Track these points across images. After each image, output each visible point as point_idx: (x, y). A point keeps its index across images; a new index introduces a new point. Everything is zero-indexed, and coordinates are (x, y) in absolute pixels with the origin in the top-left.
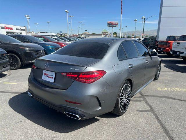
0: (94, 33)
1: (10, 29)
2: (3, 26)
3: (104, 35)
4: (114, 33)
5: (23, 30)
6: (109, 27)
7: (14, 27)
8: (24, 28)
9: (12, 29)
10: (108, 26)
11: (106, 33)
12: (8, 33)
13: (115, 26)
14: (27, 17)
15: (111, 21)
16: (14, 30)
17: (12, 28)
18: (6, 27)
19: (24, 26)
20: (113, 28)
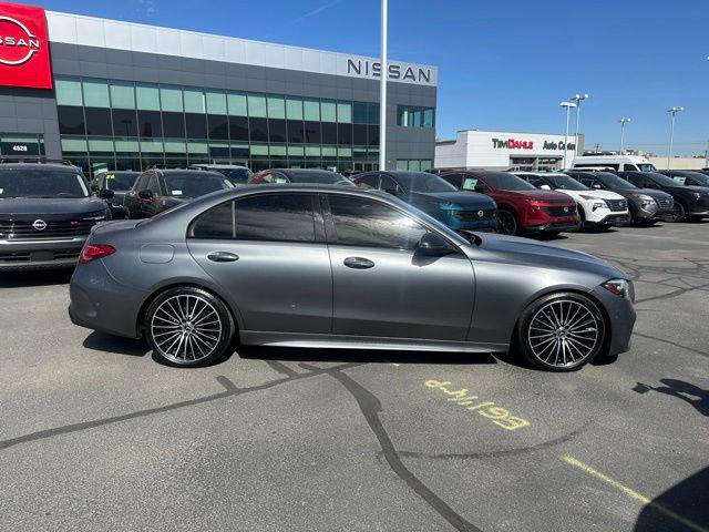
1: (524, 145)
7: (538, 141)
8: (572, 140)
9: (531, 147)
16: (537, 151)
17: (531, 143)
18: (512, 141)
19: (577, 134)
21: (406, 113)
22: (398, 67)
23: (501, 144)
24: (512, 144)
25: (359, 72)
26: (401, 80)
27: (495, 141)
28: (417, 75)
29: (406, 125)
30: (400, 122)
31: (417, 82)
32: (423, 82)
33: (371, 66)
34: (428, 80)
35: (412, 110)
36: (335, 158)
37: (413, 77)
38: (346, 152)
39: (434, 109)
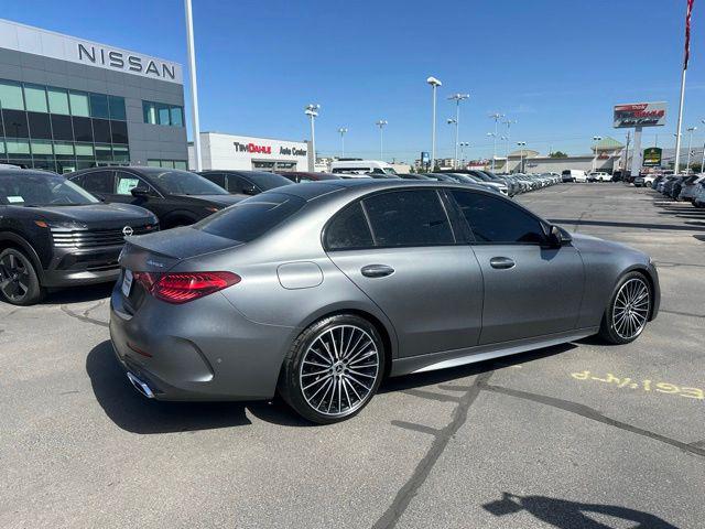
0: (559, 154)
1: (263, 150)
2: (245, 141)
3: (599, 158)
4: (647, 152)
5: (301, 153)
6: (623, 125)
7: (275, 145)
8: (304, 147)
9: (269, 151)
10: (618, 123)
11: (614, 150)
12: (257, 163)
13: (654, 123)
14: (307, 112)
15: (634, 103)
16: (275, 156)
17: (269, 148)
18: (252, 145)
19: (306, 142)
20: (639, 129)
21: (152, 110)
22: (139, 60)
23: (242, 148)
24: (252, 148)
25: (93, 60)
26: (143, 74)
27: (236, 144)
28: (160, 70)
29: (154, 122)
30: (146, 120)
31: (161, 78)
32: (168, 79)
33: (107, 54)
34: (173, 77)
35: (159, 107)
36: (73, 156)
37: (156, 72)
38: (85, 150)
39: (182, 108)
